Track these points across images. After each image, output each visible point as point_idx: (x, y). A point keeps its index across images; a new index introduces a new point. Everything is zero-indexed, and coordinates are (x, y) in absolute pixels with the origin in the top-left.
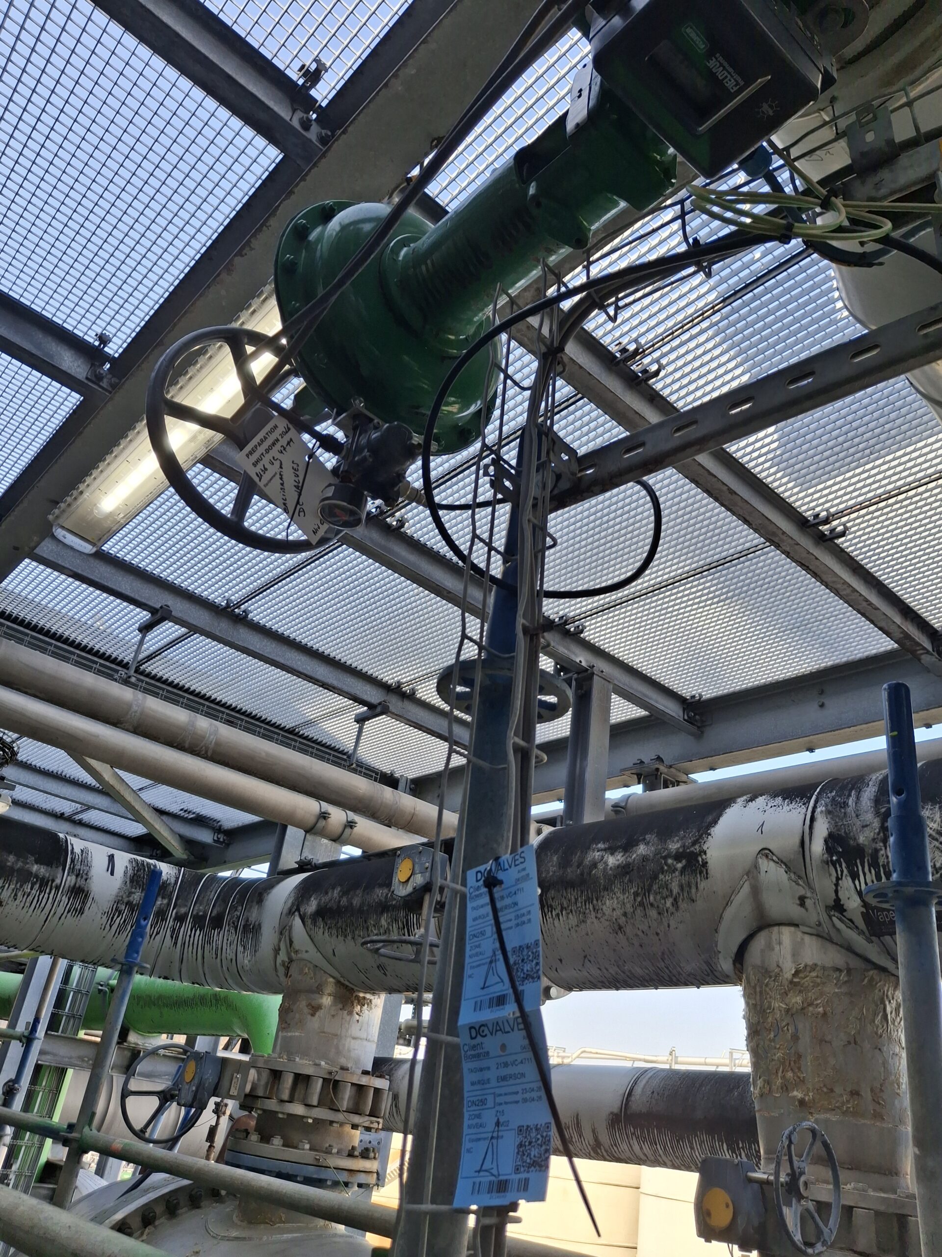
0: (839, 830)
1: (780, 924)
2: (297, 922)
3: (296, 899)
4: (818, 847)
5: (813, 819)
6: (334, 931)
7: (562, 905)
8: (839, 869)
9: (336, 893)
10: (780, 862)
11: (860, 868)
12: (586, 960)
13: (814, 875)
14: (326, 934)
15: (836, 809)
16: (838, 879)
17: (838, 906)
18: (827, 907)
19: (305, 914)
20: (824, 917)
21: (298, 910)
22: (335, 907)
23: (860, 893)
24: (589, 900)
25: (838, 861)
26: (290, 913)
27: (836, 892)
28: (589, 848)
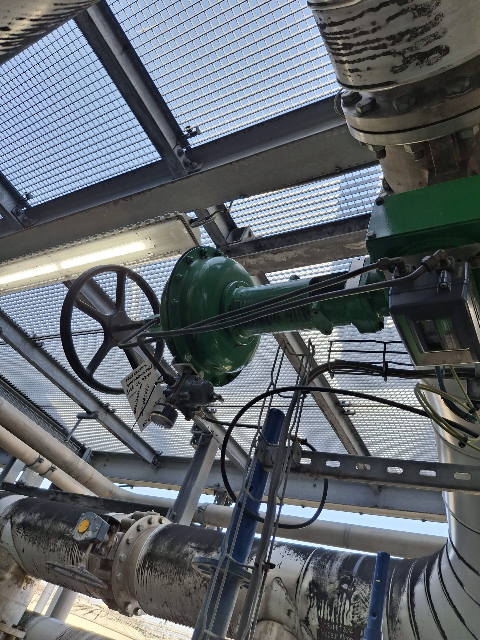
0: (318, 580)
1: (274, 620)
2: (8, 525)
3: (12, 511)
4: (305, 585)
5: (306, 569)
6: (28, 539)
7: (162, 571)
8: (312, 601)
9: (37, 516)
10: (284, 588)
11: (323, 605)
12: (165, 605)
13: (299, 600)
14: (23, 538)
15: (320, 568)
16: (311, 607)
17: (306, 621)
18: (301, 620)
19: (14, 522)
20: (298, 625)
21: (11, 518)
22: (33, 524)
23: (319, 618)
24: (178, 573)
25: (313, 597)
26: (6, 518)
27: (308, 613)
28: (186, 544)
